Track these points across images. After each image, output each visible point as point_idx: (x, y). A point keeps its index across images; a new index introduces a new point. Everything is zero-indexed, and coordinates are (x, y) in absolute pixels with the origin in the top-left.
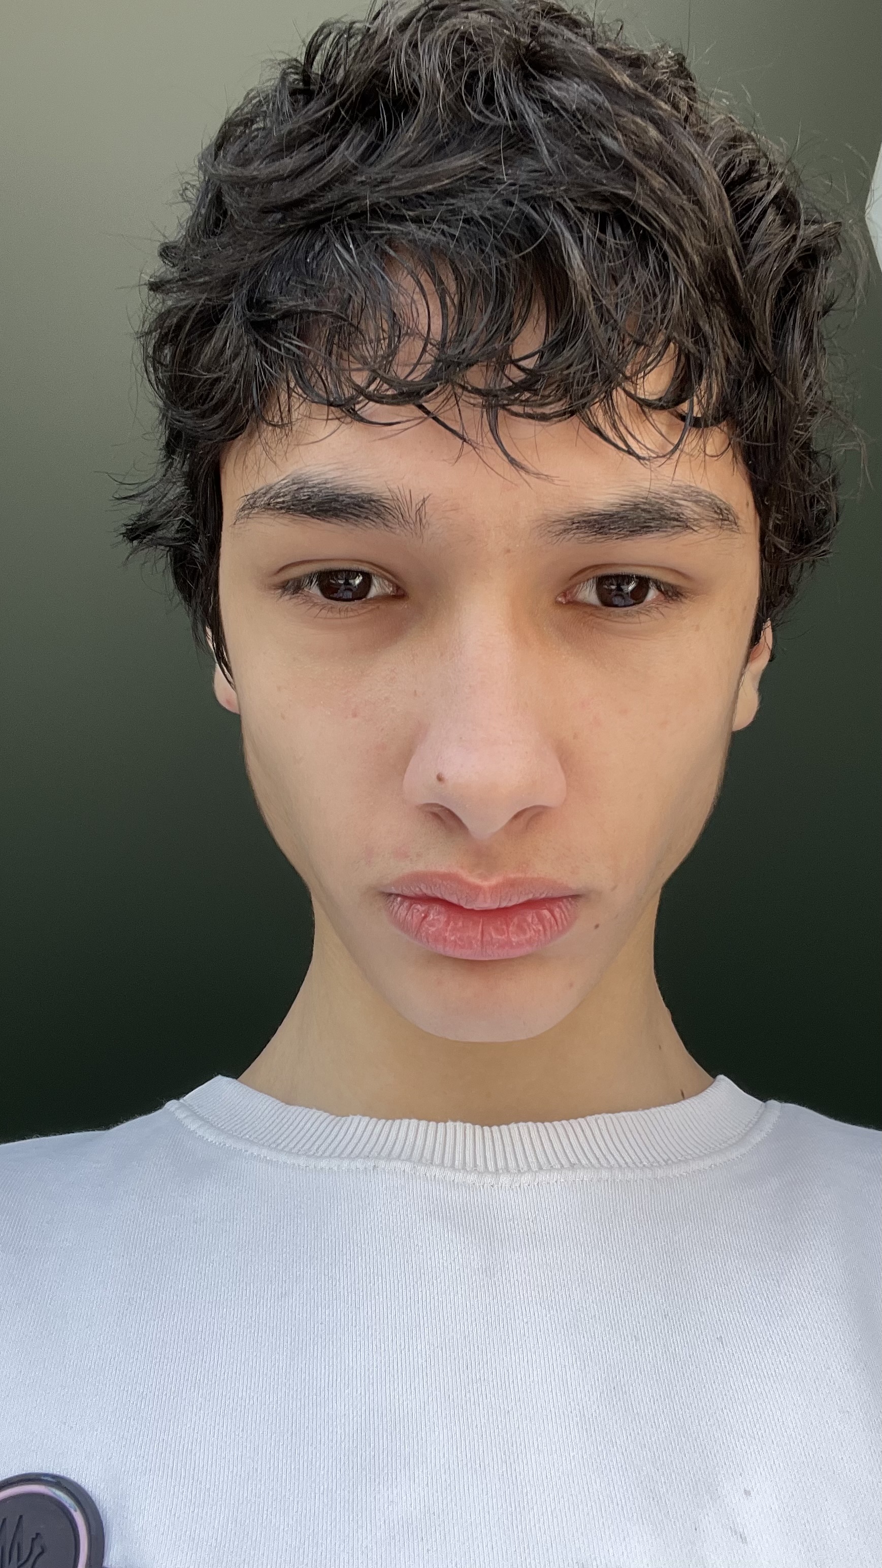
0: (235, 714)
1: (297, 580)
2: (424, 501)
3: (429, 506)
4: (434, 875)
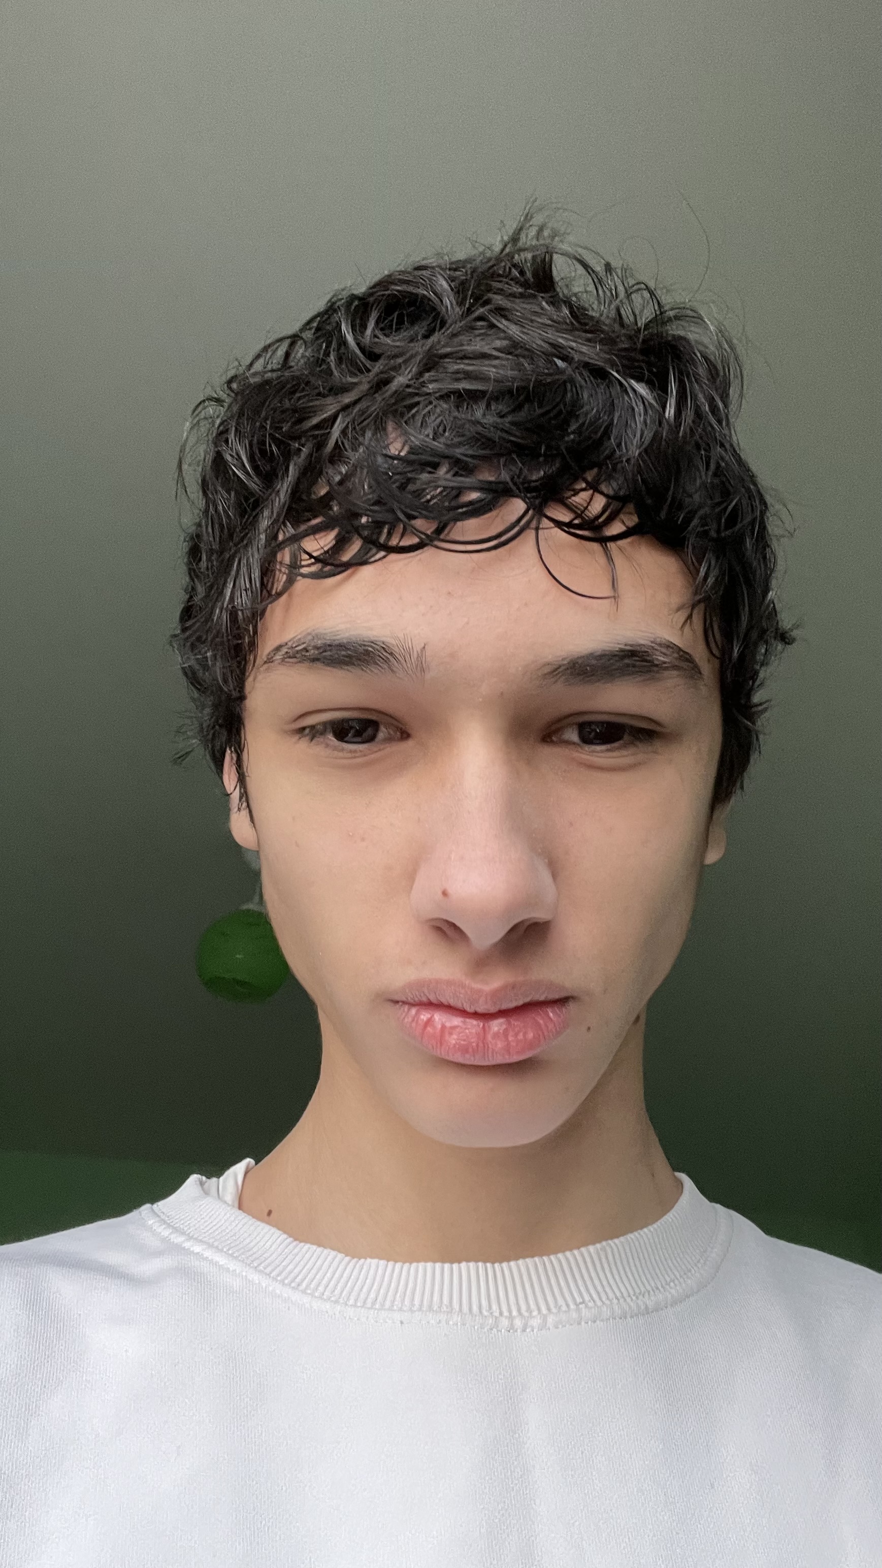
1: (312, 727)
2: (424, 648)
3: (428, 652)
4: (438, 982)
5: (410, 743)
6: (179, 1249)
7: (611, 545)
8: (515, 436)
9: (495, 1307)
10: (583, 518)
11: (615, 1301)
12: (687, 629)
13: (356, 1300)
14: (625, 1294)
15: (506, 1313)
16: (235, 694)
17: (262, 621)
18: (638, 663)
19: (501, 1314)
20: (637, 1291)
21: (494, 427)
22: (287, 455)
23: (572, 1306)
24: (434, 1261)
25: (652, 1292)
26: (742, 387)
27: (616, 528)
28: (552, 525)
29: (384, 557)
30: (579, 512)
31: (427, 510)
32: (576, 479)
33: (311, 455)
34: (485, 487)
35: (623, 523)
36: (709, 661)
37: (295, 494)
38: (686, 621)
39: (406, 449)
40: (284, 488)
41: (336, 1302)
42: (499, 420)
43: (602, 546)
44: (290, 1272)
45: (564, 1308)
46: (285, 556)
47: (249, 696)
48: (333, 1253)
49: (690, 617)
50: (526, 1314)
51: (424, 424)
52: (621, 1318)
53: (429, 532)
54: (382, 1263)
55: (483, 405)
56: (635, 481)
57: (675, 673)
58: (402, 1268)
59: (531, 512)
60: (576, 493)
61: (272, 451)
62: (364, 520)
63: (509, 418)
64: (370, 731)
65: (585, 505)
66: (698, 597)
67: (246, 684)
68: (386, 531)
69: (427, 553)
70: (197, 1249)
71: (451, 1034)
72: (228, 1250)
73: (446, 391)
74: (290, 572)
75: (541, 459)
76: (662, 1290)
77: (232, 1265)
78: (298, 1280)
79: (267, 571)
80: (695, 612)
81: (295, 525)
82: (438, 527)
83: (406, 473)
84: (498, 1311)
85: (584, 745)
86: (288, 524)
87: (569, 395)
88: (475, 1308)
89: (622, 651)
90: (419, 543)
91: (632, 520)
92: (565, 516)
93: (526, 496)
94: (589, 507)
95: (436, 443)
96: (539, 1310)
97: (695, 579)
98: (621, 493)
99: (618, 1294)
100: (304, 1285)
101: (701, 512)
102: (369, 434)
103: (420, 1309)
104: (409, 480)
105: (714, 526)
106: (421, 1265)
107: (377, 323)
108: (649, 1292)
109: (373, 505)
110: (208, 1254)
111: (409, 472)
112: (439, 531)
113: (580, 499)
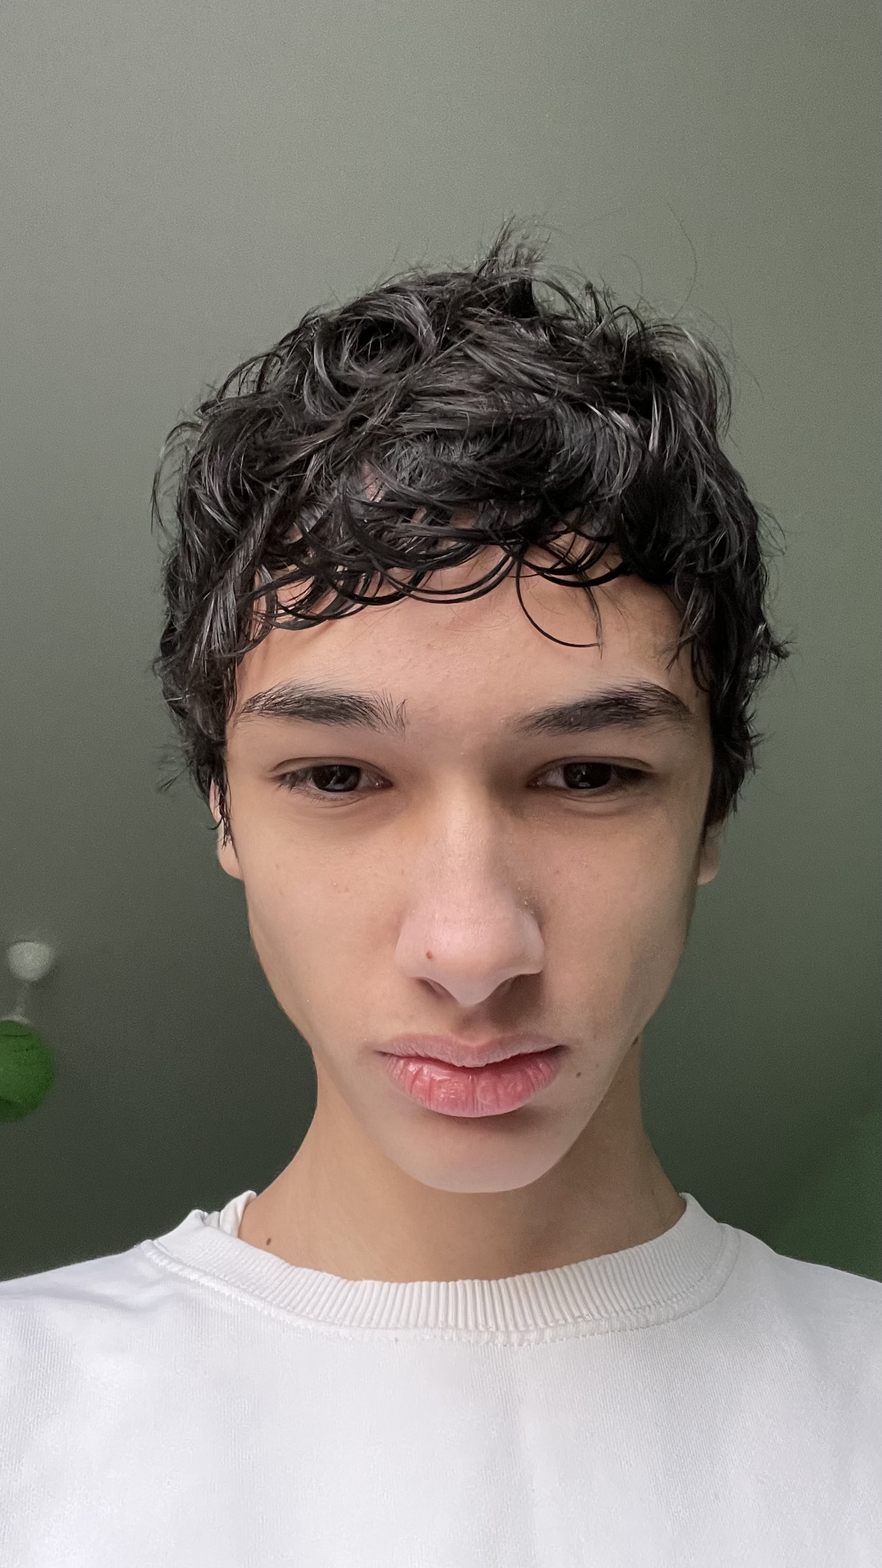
0: (237, 880)
1: (294, 774)
2: (404, 703)
3: (409, 707)
4: (425, 1037)
5: (392, 794)
6: (175, 1277)
7: (595, 589)
8: (493, 480)
9: (491, 1322)
10: (566, 563)
11: (614, 1315)
12: (674, 667)
13: (351, 1321)
14: (625, 1308)
15: (502, 1328)
16: (215, 738)
17: (240, 665)
18: (623, 711)
19: (497, 1329)
20: (638, 1306)
21: (472, 470)
22: (261, 496)
23: (570, 1319)
24: (430, 1280)
25: (653, 1307)
26: (730, 403)
27: (600, 571)
28: (534, 573)
29: (361, 608)
30: (562, 556)
31: (403, 560)
32: (556, 522)
33: (284, 498)
34: (462, 535)
35: (606, 565)
36: (697, 695)
37: (271, 538)
38: (673, 660)
39: (382, 493)
40: (259, 527)
41: (332, 1323)
42: (476, 464)
43: (585, 590)
44: (286, 1296)
45: (562, 1322)
46: (262, 605)
47: (229, 741)
48: (330, 1276)
49: (676, 656)
50: (522, 1329)
51: (400, 468)
52: (619, 1331)
53: (406, 582)
54: (377, 1284)
55: (459, 445)
56: (618, 522)
57: (662, 717)
58: (397, 1289)
59: (511, 559)
60: (558, 536)
61: (245, 490)
62: (340, 569)
63: (487, 459)
64: (352, 779)
65: (568, 548)
66: (684, 639)
67: (227, 726)
68: (362, 580)
69: (406, 604)
70: (194, 1276)
71: (440, 1087)
72: (225, 1276)
73: (421, 432)
74: (266, 621)
75: (521, 502)
76: (663, 1304)
77: (226, 1291)
78: (293, 1304)
79: (243, 617)
80: (682, 652)
81: (272, 569)
82: (415, 576)
83: (381, 520)
84: (494, 1326)
85: (572, 789)
86: (264, 568)
87: (549, 433)
88: (471, 1324)
89: (607, 699)
90: (396, 593)
91: (614, 562)
92: (547, 563)
93: (505, 543)
94: (571, 550)
95: (412, 489)
96: (536, 1324)
97: (681, 615)
98: (605, 534)
99: (617, 1308)
100: (300, 1307)
101: (688, 547)
102: (343, 476)
103: (416, 1325)
104: (384, 529)
105: (701, 561)
106: (417, 1284)
107: (351, 353)
108: (649, 1307)
109: (348, 554)
110: (205, 1281)
111: (385, 519)
112: (416, 580)
113: (563, 541)
